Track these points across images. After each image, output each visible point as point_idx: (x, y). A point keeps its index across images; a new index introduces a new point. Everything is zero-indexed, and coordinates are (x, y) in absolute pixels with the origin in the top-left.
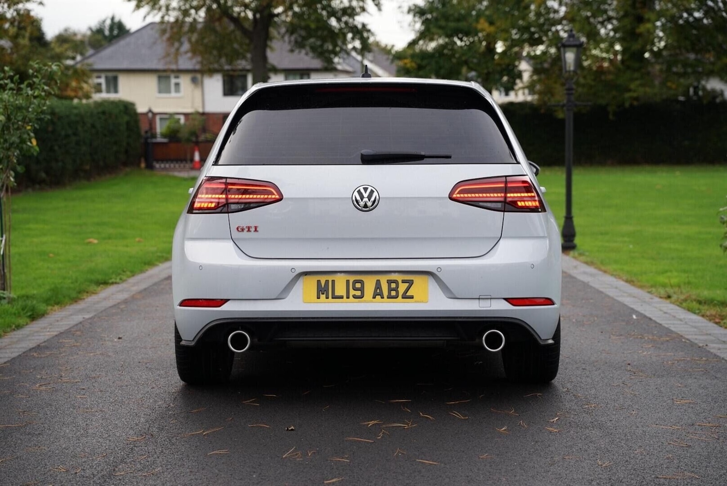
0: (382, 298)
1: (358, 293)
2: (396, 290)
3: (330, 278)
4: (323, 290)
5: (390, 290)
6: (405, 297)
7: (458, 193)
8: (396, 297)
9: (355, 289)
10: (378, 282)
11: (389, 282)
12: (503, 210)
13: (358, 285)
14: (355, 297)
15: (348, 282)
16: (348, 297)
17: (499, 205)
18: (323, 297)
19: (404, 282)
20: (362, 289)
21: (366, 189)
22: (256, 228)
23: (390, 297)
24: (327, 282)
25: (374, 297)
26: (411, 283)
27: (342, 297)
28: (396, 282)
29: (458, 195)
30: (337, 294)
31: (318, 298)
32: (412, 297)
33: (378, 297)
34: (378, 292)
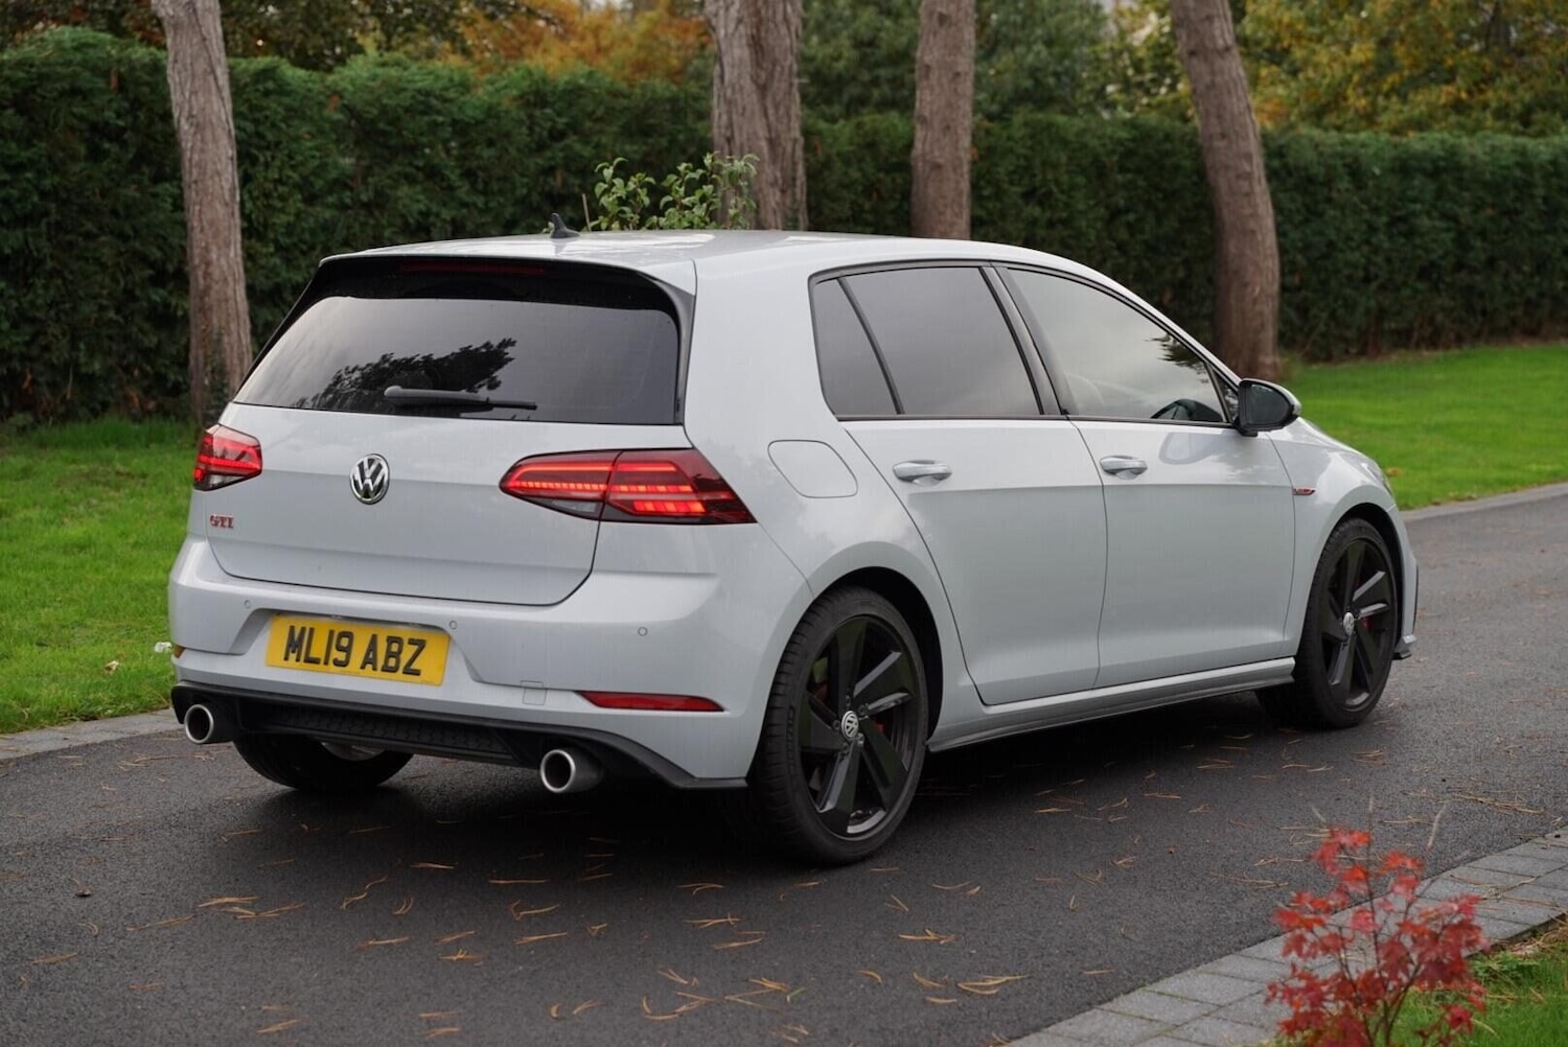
0: (375, 669)
1: (341, 656)
2: (397, 655)
3: (308, 624)
4: (296, 645)
5: (389, 654)
6: (409, 671)
7: (518, 479)
8: (394, 670)
9: (340, 649)
10: (374, 639)
11: (391, 640)
12: (597, 516)
13: (345, 642)
14: (337, 663)
15: (331, 633)
16: (326, 663)
17: (590, 508)
18: (293, 656)
19: (412, 642)
20: (347, 650)
21: (371, 462)
22: (230, 520)
23: (386, 669)
24: (303, 629)
25: (363, 667)
26: (420, 645)
27: (316, 661)
28: (398, 640)
29: (518, 484)
30: (313, 654)
31: (286, 659)
32: (417, 673)
33: (369, 667)
34: (370, 660)
